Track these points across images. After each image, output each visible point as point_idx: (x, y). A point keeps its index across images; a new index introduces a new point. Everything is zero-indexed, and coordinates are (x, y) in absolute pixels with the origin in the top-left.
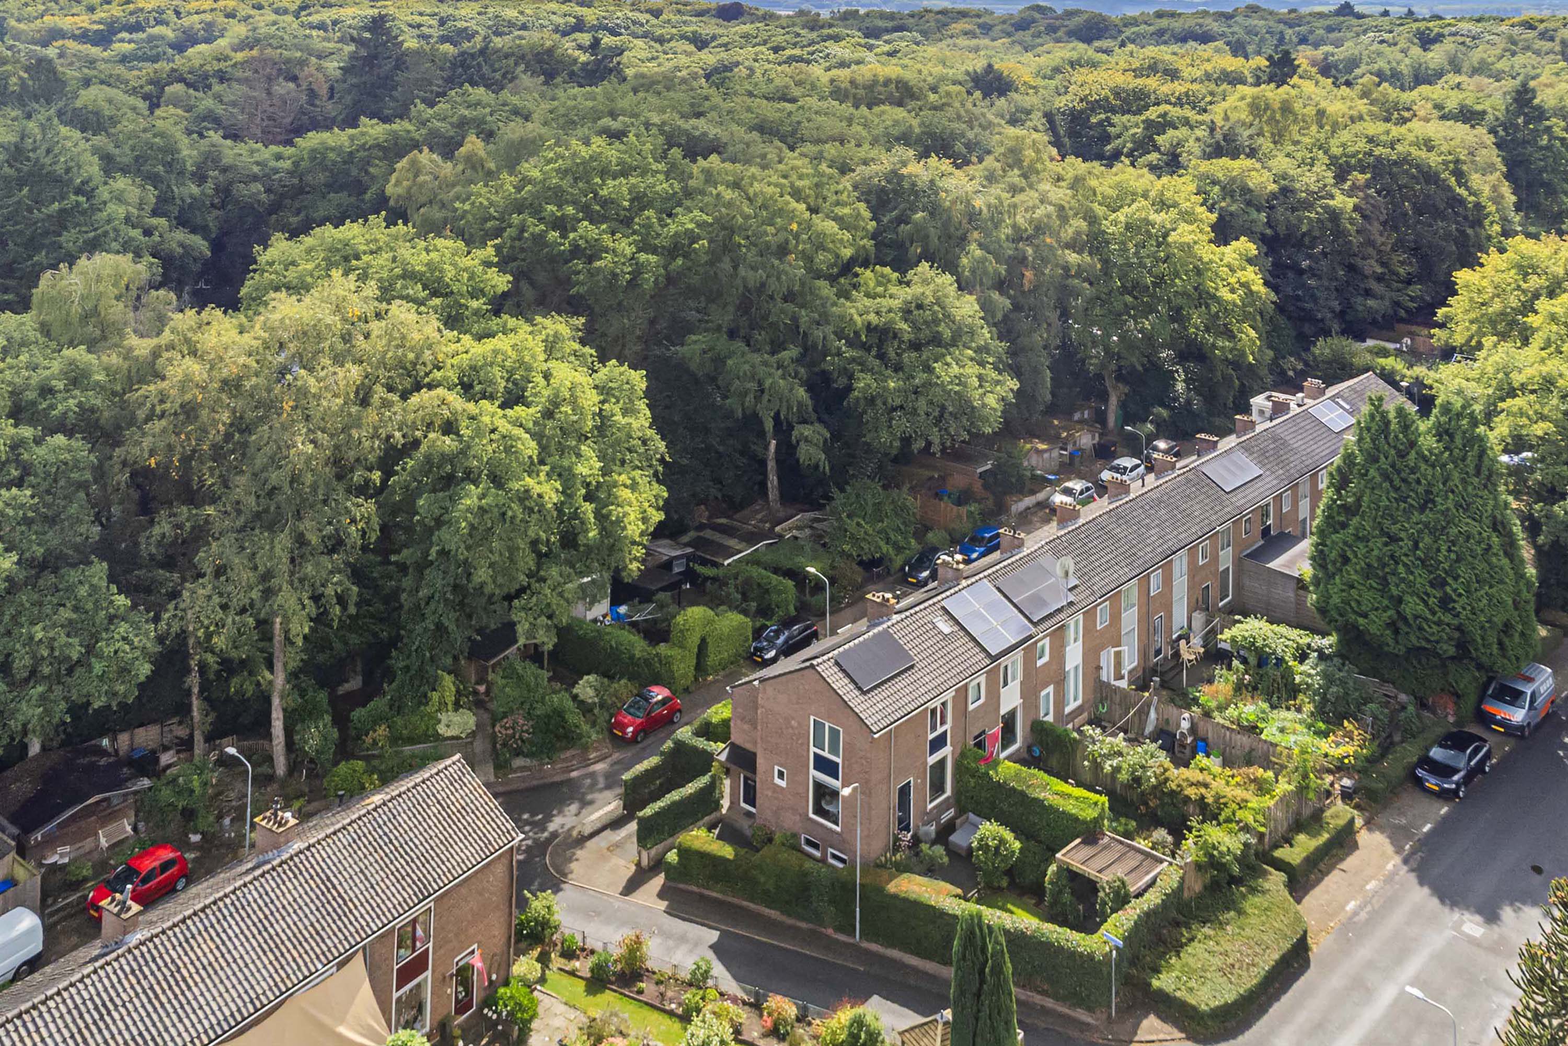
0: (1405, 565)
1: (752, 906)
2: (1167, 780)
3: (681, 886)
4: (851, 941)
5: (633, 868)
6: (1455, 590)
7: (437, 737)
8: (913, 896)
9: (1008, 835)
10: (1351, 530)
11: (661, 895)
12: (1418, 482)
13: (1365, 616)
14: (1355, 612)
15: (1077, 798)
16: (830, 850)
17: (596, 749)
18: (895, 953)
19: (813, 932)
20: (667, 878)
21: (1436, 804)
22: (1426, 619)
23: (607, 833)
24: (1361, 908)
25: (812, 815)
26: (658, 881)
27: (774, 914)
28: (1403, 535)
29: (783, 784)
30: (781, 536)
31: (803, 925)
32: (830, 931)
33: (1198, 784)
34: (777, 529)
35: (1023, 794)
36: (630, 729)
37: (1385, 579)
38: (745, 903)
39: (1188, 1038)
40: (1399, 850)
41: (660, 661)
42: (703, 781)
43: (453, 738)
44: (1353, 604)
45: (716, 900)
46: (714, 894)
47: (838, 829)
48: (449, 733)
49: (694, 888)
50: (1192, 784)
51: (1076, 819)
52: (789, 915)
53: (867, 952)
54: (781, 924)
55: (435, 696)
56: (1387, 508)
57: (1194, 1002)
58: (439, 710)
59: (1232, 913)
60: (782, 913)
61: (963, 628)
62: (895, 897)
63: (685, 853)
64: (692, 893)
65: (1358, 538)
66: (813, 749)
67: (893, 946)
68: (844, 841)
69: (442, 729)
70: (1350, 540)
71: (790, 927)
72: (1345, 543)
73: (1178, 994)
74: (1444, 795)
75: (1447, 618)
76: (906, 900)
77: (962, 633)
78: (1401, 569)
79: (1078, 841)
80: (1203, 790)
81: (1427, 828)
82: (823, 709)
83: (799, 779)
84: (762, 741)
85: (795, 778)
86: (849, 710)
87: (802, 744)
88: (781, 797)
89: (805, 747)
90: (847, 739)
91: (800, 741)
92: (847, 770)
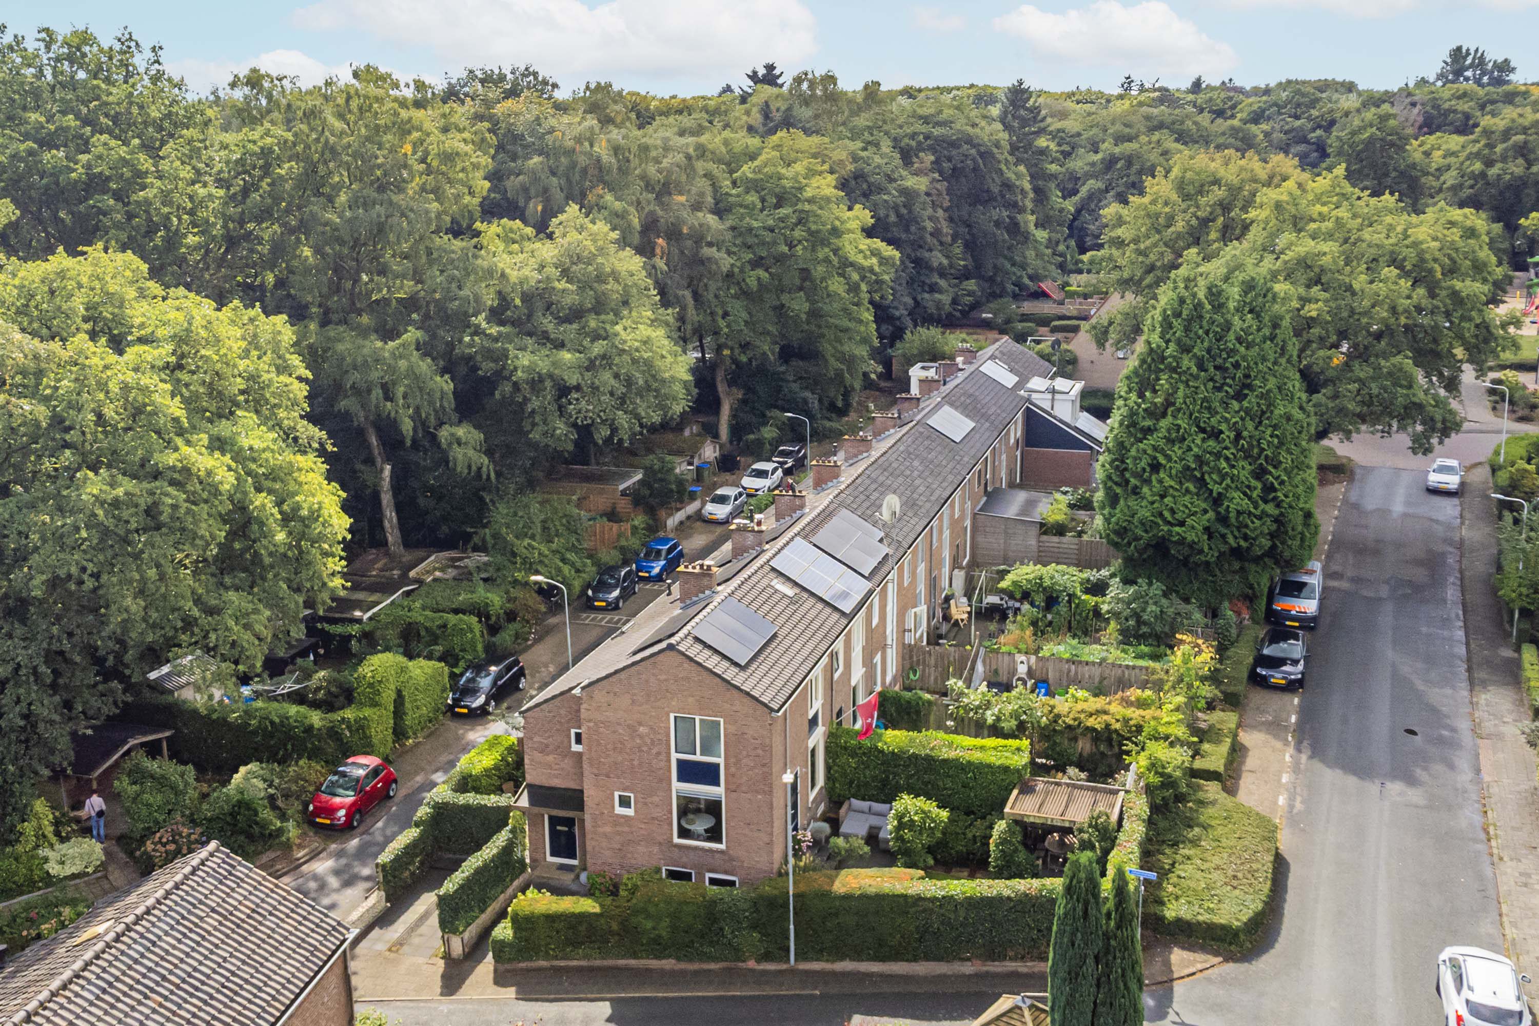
0: (1227, 459)
1: (633, 962)
2: (1058, 716)
3: (523, 965)
4: (784, 967)
5: (441, 963)
6: (1277, 478)
7: (48, 880)
8: (872, 891)
9: (931, 806)
10: (1163, 433)
11: (500, 980)
12: (1237, 365)
13: (1182, 524)
14: (1169, 523)
15: (995, 748)
16: (708, 875)
17: (300, 846)
18: (847, 965)
19: (729, 970)
20: (497, 958)
21: (1286, 697)
22: (1250, 513)
23: (376, 932)
24: (1291, 799)
25: (677, 840)
26: (487, 966)
27: (668, 964)
28: (1223, 427)
29: (630, 812)
30: (420, 582)
31: (713, 966)
32: (751, 964)
33: (1098, 712)
34: (412, 574)
35: (929, 759)
36: (342, 813)
37: (1202, 479)
38: (622, 962)
39: (1226, 960)
40: (1286, 743)
41: (349, 727)
42: (501, 839)
43: (74, 876)
44: (1167, 514)
45: (580, 969)
46: (575, 963)
47: (722, 847)
48: (69, 870)
49: (543, 963)
50: (1091, 715)
51: (1006, 769)
52: (691, 960)
53: (807, 972)
54: (683, 973)
55: (28, 828)
56: (1205, 400)
57: (1223, 921)
58: (37, 846)
59: (1197, 830)
60: (678, 959)
61: (804, 589)
62: (848, 897)
63: (522, 923)
64: (539, 970)
65: (1170, 441)
66: (675, 756)
67: (842, 958)
68: (732, 859)
69: (54, 868)
70: (1162, 443)
71: (696, 973)
72: (1155, 448)
73: (1200, 918)
74: (1292, 686)
75: (1270, 508)
76: (864, 897)
77: (806, 595)
78: (1223, 464)
79: (1015, 792)
80: (1105, 717)
81: (1293, 719)
82: (691, 700)
83: (656, 799)
84: (591, 765)
85: (649, 800)
86: (735, 692)
87: (659, 754)
88: (626, 829)
89: (663, 757)
90: (732, 729)
91: (654, 751)
92: (733, 770)
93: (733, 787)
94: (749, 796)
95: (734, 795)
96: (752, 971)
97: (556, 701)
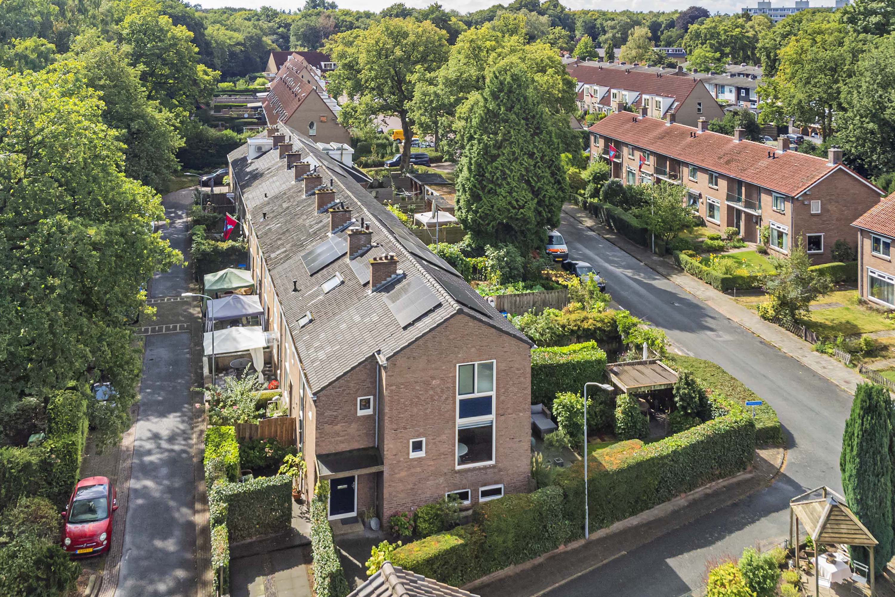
1: (485, 579)
4: (583, 542)
16: (481, 489)
25: (458, 467)
27: (510, 570)
29: (422, 454)
32: (563, 547)
38: (478, 582)
52: (524, 561)
53: (601, 541)
60: (516, 563)
62: (621, 471)
66: (458, 398)
67: (613, 522)
68: (499, 471)
71: (534, 569)
76: (630, 468)
82: (473, 350)
83: (444, 437)
84: (391, 422)
85: (438, 439)
86: (505, 337)
87: (447, 399)
88: (419, 470)
89: (450, 401)
90: (503, 366)
91: (444, 396)
92: (502, 398)
93: (501, 412)
94: (514, 416)
95: (503, 418)
96: (566, 553)
97: (347, 378)
